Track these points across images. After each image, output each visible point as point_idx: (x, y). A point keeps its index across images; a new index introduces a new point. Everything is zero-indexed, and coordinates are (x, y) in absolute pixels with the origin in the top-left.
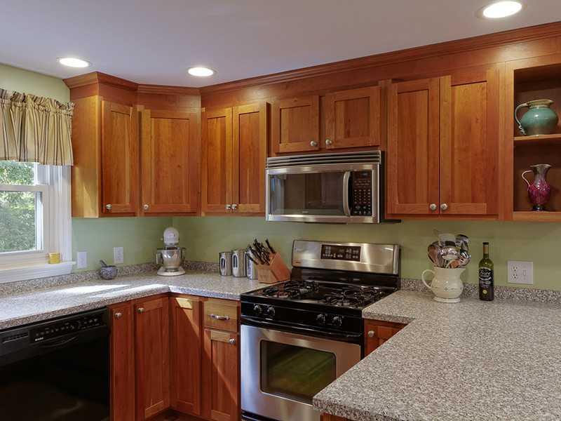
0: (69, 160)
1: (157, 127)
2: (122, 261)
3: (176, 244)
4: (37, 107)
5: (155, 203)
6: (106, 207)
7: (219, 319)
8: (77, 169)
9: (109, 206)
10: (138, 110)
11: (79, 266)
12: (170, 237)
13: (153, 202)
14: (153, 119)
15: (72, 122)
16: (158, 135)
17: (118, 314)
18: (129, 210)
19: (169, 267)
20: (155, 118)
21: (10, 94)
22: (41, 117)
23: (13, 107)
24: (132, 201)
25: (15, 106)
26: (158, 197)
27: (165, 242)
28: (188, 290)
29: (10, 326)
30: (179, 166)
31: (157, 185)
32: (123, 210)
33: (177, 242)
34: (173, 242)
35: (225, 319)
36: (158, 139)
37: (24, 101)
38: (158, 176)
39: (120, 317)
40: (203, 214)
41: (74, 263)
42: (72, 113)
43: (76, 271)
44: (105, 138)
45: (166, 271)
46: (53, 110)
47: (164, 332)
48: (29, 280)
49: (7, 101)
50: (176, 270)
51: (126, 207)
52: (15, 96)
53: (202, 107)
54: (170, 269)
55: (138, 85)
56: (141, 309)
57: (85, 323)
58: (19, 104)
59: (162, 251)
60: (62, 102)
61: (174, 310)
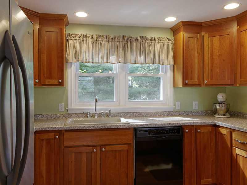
0: (172, 62)
1: (212, 41)
2: (197, 108)
3: (224, 101)
4: (159, 42)
5: (211, 80)
6: (185, 82)
7: (241, 143)
8: (175, 66)
9: (187, 81)
10: (202, 35)
11: (177, 108)
12: (221, 97)
13: (209, 79)
14: (210, 38)
15: (174, 46)
16: (212, 45)
17: (187, 131)
18: (197, 83)
19: (220, 113)
20: (211, 37)
21: (150, 38)
22: (161, 46)
23: (151, 43)
24: (199, 79)
25: (152, 43)
26: (212, 77)
27: (218, 100)
28: (224, 124)
29: (141, 127)
30: (223, 60)
31: (212, 70)
32: (194, 83)
33: (225, 100)
34: (222, 100)
35: (244, 143)
36: (212, 48)
37: (155, 40)
38: (212, 66)
39: (188, 132)
40: (238, 85)
41: (174, 107)
42: (173, 42)
43: (176, 110)
44: (185, 50)
45: (218, 115)
46: (166, 42)
47: (212, 144)
48: (156, 112)
49: (149, 41)
50: (224, 115)
51: (196, 82)
52: (151, 38)
53: (237, 26)
54: (221, 114)
55: (202, 23)
56: (199, 130)
57: (171, 131)
58: (153, 42)
59: (216, 105)
60: (169, 38)
61: (218, 133)
